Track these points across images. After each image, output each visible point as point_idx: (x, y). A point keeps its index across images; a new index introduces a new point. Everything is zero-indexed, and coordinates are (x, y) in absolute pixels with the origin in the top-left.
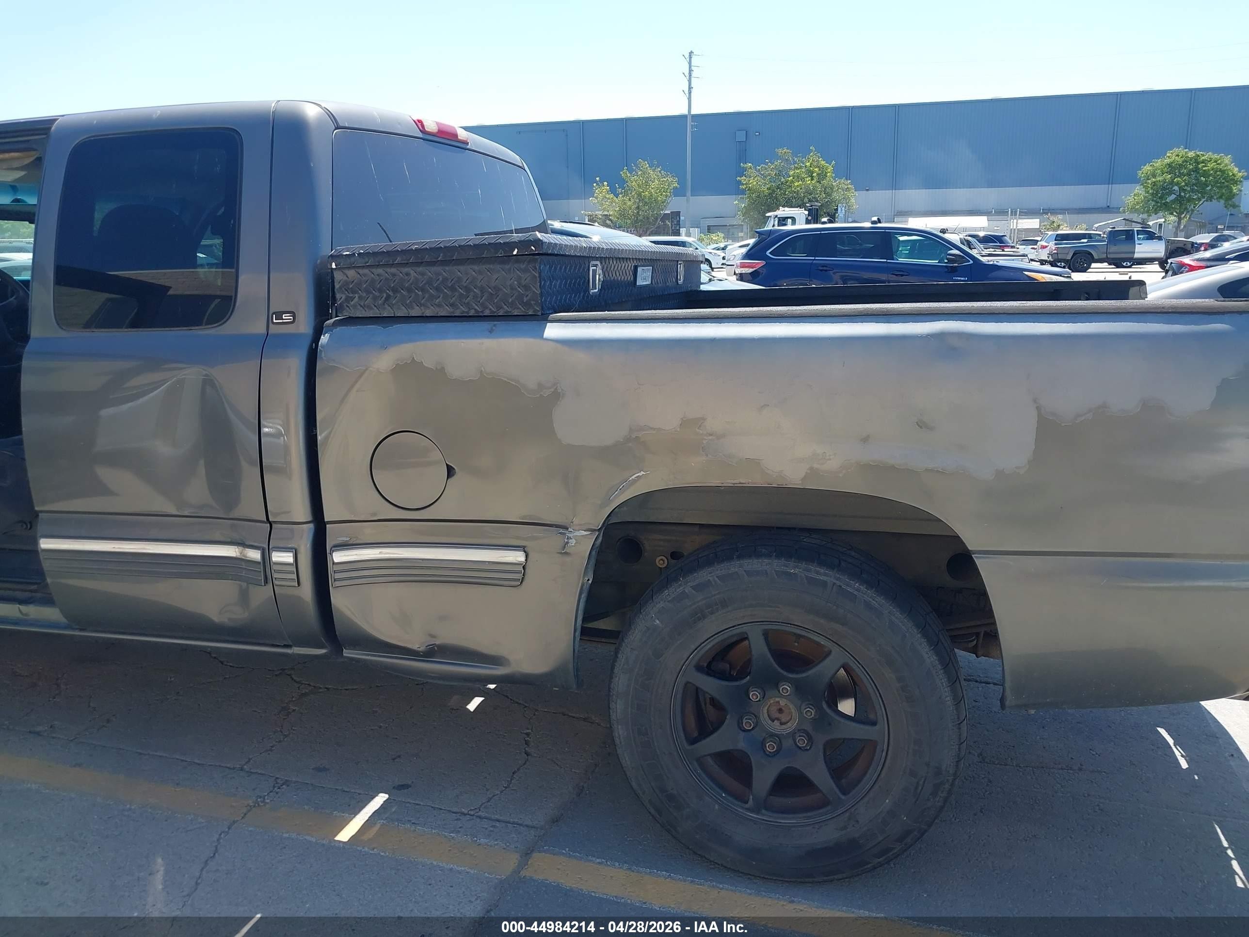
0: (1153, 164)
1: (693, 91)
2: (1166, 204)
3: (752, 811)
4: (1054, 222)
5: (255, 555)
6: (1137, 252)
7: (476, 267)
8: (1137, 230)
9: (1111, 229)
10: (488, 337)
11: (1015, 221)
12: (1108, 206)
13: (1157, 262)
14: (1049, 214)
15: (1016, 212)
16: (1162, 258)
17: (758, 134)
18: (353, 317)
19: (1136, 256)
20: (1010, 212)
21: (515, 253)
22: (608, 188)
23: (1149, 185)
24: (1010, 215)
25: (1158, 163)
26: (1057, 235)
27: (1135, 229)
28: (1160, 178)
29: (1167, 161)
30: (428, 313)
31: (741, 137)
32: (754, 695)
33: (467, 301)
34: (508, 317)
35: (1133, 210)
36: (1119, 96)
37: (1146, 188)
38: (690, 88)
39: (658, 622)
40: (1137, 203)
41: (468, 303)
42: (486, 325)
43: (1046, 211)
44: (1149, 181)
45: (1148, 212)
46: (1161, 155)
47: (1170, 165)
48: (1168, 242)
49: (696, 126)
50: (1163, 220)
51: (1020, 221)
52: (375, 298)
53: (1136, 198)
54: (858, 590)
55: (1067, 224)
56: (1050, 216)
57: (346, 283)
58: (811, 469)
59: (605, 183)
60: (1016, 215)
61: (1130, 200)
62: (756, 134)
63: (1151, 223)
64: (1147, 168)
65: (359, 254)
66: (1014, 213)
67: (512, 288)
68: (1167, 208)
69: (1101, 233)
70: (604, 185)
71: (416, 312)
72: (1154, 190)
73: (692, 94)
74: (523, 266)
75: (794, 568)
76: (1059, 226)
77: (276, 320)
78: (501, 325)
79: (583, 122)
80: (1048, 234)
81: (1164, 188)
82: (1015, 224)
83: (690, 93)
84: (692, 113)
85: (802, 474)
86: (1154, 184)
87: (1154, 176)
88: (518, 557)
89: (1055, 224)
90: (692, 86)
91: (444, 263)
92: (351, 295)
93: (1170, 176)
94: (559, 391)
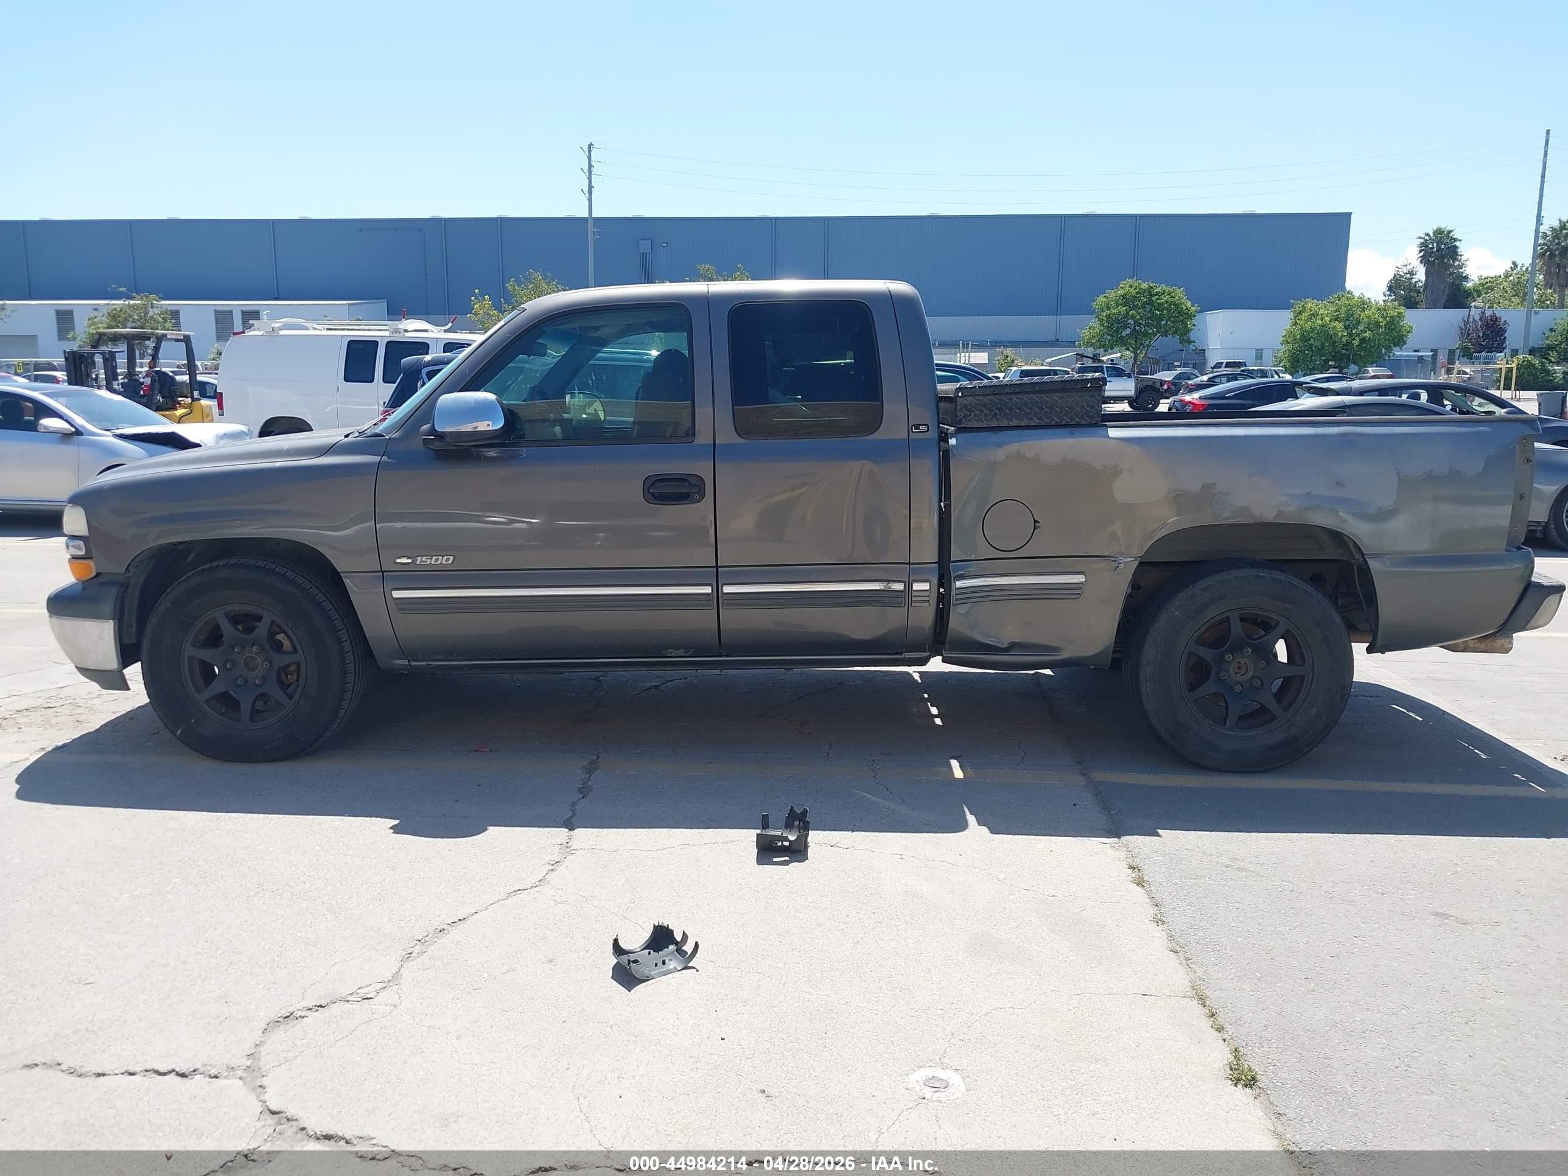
0: (1108, 295)
1: (594, 191)
2: (1122, 338)
3: (1230, 730)
4: (1007, 356)
5: (900, 587)
6: (1108, 391)
7: (1059, 395)
8: (1107, 367)
9: (1080, 366)
10: (1071, 438)
11: (967, 354)
12: (1058, 339)
13: (1126, 401)
14: (1002, 347)
15: (968, 344)
16: (1132, 397)
17: (666, 245)
18: (967, 428)
19: (1107, 394)
20: (961, 344)
21: (1089, 385)
22: (490, 302)
23: (1104, 318)
24: (961, 348)
25: (1112, 294)
26: (1022, 371)
27: (1105, 365)
28: (1115, 311)
29: (1122, 292)
30: (1023, 424)
31: (645, 247)
32: (1228, 657)
33: (1050, 416)
34: (1078, 425)
35: (1089, 344)
36: (1063, 218)
37: (1101, 321)
38: (590, 187)
39: (1177, 613)
40: (1093, 337)
41: (1051, 417)
42: (1067, 430)
43: (996, 344)
44: (1104, 314)
45: (1104, 346)
46: (1115, 286)
47: (1124, 297)
48: (1137, 380)
49: (599, 233)
50: (1120, 354)
51: (972, 354)
52: (986, 415)
53: (1091, 331)
54: (1299, 583)
55: (1021, 358)
56: (1004, 349)
57: (966, 406)
58: (1280, 511)
59: (487, 297)
60: (967, 348)
61: (1086, 333)
62: (664, 245)
63: (1104, 359)
64: (1101, 299)
65: (979, 387)
66: (966, 346)
67: (1083, 407)
68: (1122, 342)
69: (1069, 370)
70: (485, 300)
71: (1015, 423)
72: (1109, 323)
73: (593, 194)
74: (1091, 394)
75: (1262, 573)
76: (1013, 361)
77: (915, 429)
78: (1077, 430)
79: (445, 221)
80: (1011, 370)
81: (1118, 321)
82: (967, 358)
83: (590, 193)
84: (594, 216)
85: (1274, 515)
86: (1109, 317)
87: (1109, 308)
88: (1081, 579)
89: (1009, 359)
90: (593, 184)
91: (1040, 392)
92: (968, 413)
93: (1125, 308)
94: (1118, 469)
